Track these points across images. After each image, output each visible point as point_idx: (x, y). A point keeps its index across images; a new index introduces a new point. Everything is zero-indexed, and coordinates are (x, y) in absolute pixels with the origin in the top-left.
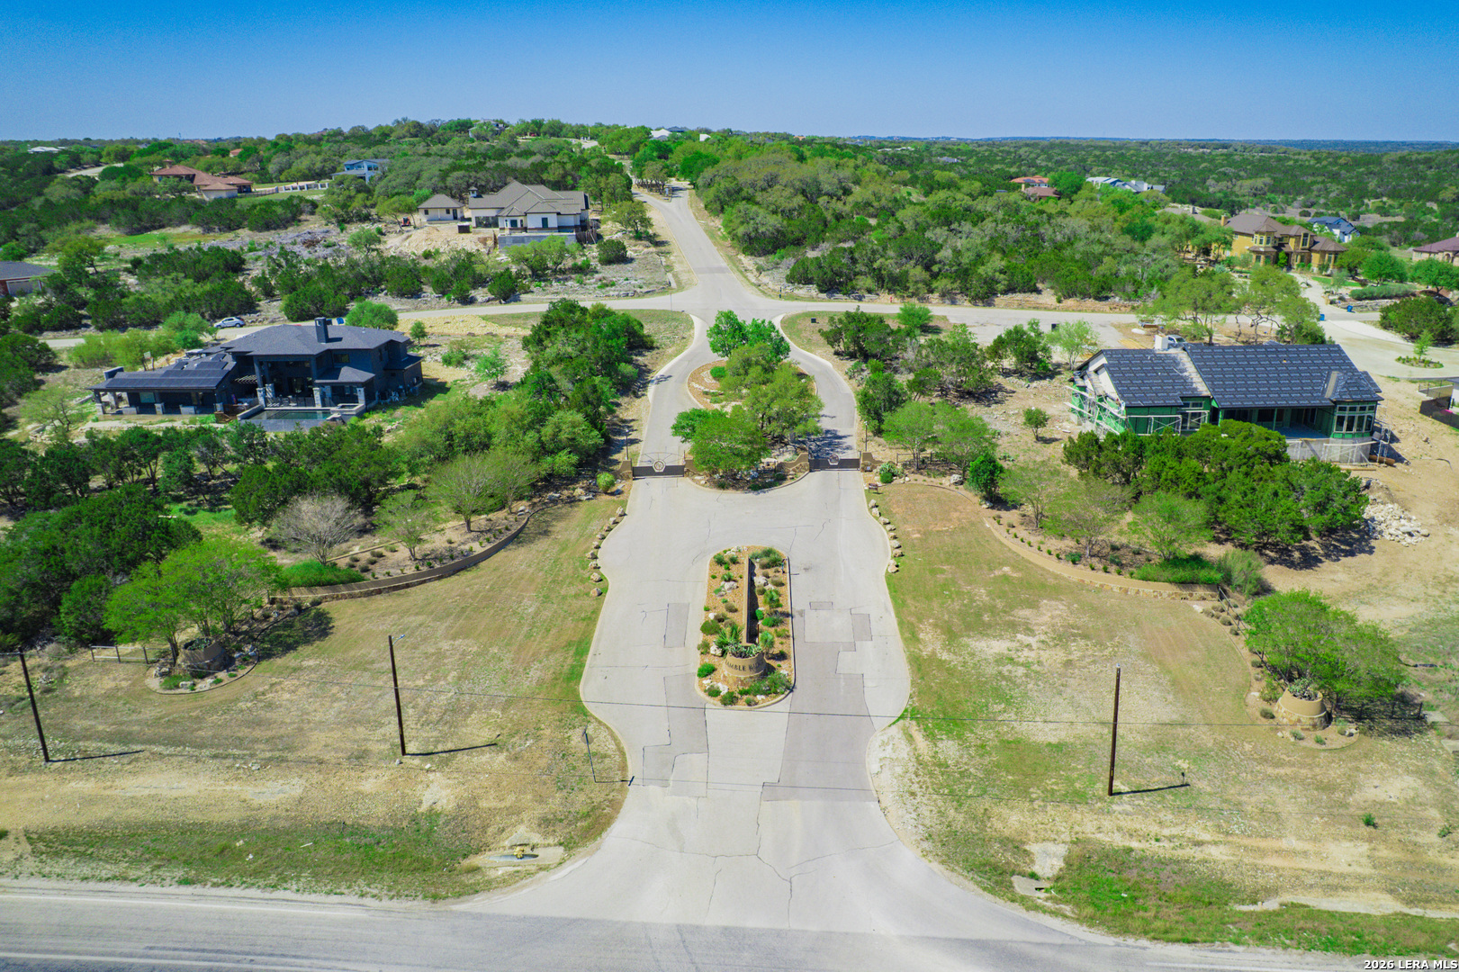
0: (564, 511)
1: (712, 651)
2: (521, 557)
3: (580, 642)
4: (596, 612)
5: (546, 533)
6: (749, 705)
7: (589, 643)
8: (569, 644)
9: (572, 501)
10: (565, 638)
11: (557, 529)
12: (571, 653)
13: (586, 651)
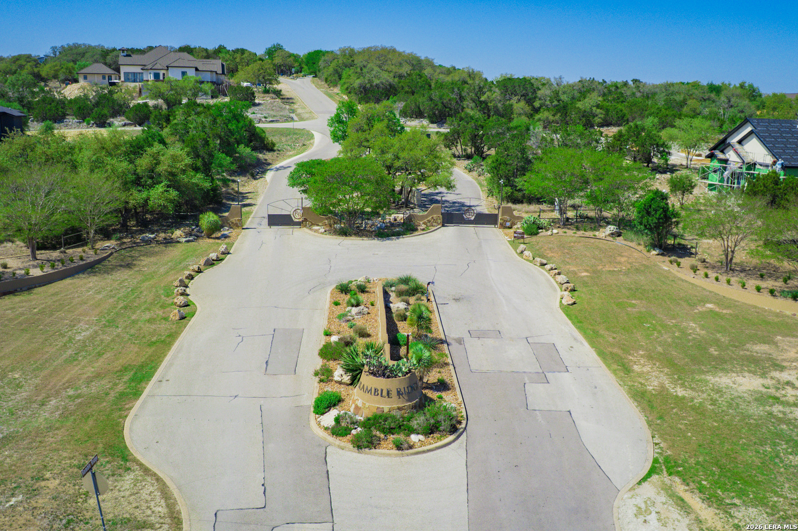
0: (157, 249)
1: (336, 377)
2: (91, 284)
3: (142, 366)
4: (173, 336)
5: (129, 266)
6: (399, 447)
7: (155, 369)
8: (124, 369)
9: (169, 242)
10: (121, 362)
11: (144, 263)
12: (125, 379)
13: (148, 377)
